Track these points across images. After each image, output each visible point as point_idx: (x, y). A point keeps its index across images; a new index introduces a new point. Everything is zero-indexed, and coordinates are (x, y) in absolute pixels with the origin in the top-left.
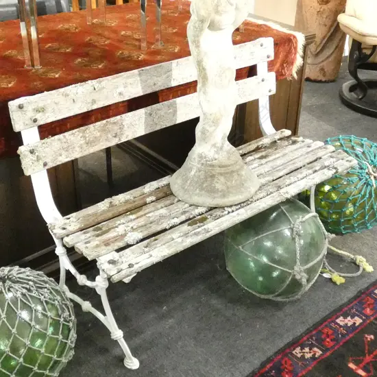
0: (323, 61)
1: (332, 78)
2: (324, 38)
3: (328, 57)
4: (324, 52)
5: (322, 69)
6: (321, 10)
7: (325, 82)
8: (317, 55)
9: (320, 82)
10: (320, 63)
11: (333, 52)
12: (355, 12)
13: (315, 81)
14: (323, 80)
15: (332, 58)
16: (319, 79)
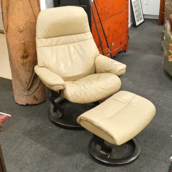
0: (34, 93)
1: (43, 100)
2: (31, 78)
3: (36, 89)
4: (33, 86)
5: (35, 97)
6: (24, 62)
7: (39, 104)
8: (29, 90)
9: (36, 105)
10: (32, 94)
11: (39, 85)
12: (44, 64)
13: (32, 105)
14: (37, 103)
15: (39, 88)
16: (34, 103)
